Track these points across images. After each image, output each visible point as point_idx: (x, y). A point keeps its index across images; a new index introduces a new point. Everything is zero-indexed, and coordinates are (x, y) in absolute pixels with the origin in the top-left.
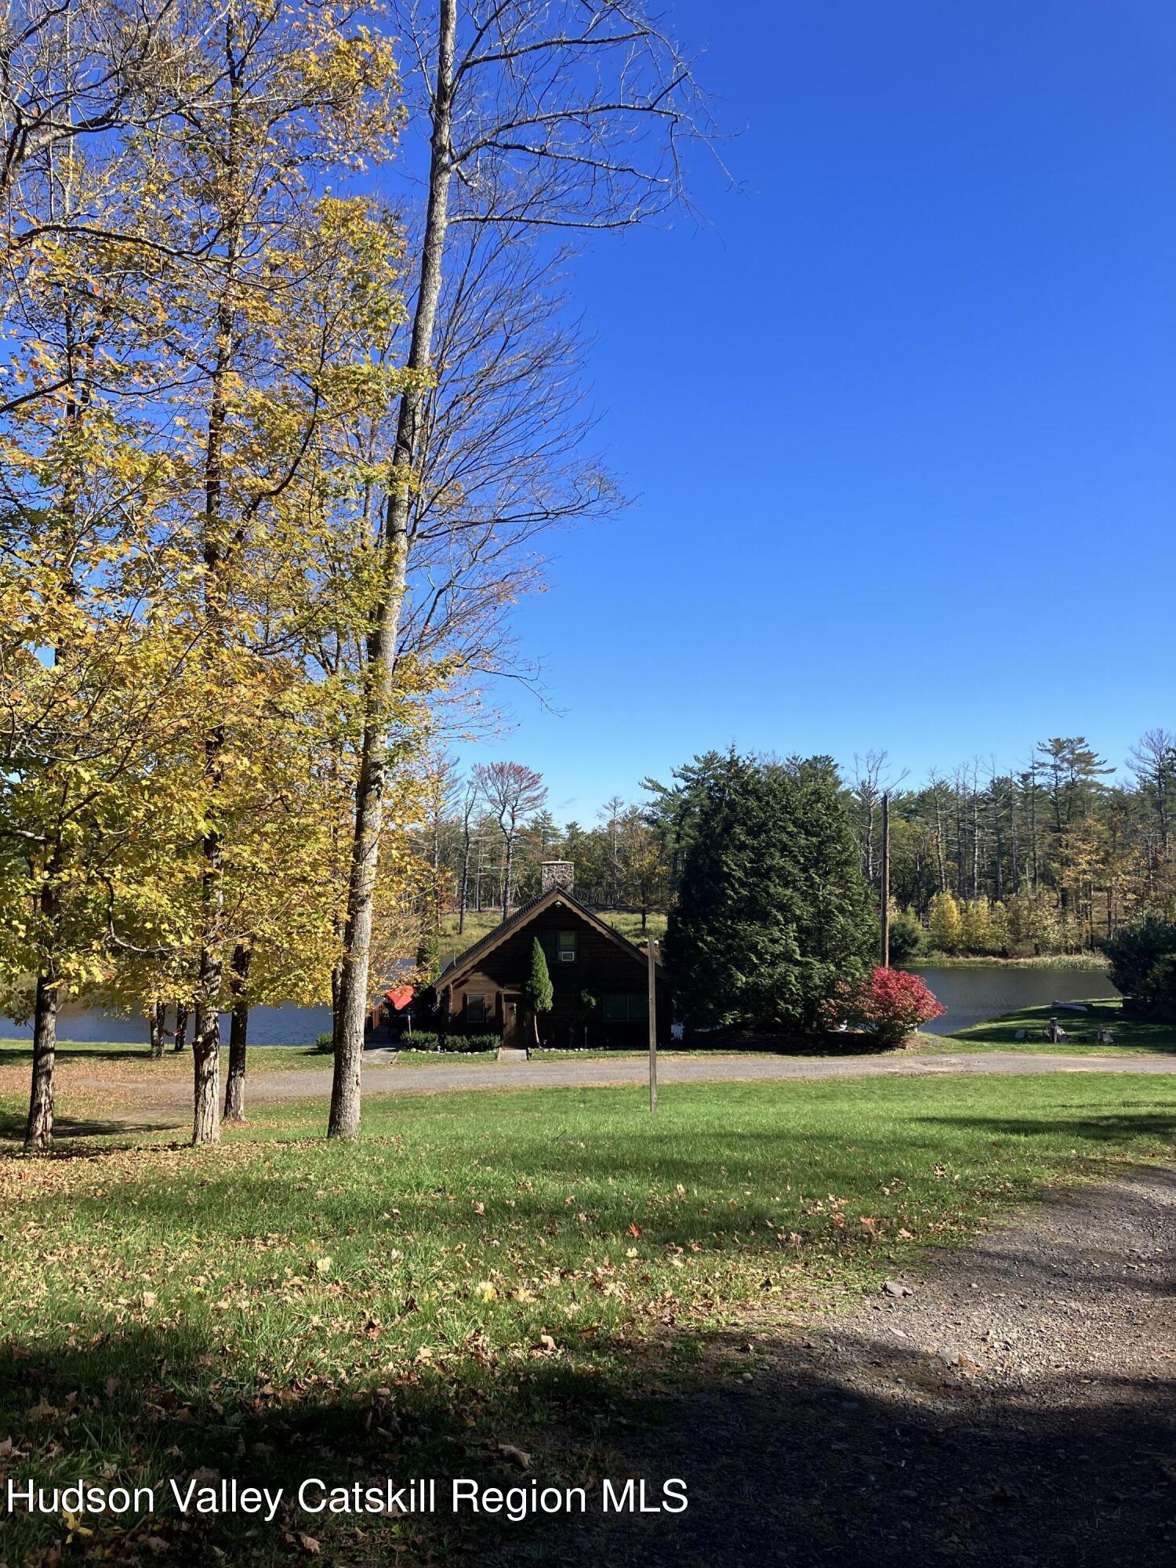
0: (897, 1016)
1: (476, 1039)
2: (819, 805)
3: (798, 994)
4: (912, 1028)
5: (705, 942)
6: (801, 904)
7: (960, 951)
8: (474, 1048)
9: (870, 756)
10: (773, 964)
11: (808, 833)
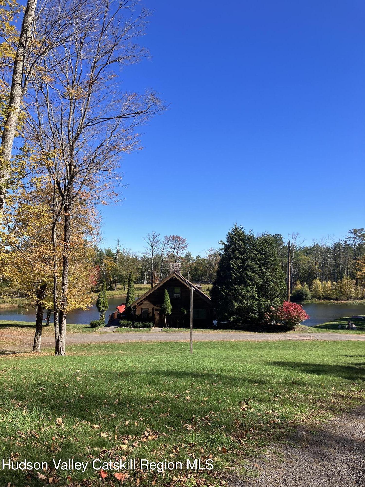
0: (292, 319)
1: (144, 324)
2: (265, 244)
3: (256, 311)
4: (298, 323)
5: (224, 292)
6: (258, 279)
7: (322, 298)
8: (144, 327)
9: (294, 234)
10: (248, 300)
11: (261, 254)
